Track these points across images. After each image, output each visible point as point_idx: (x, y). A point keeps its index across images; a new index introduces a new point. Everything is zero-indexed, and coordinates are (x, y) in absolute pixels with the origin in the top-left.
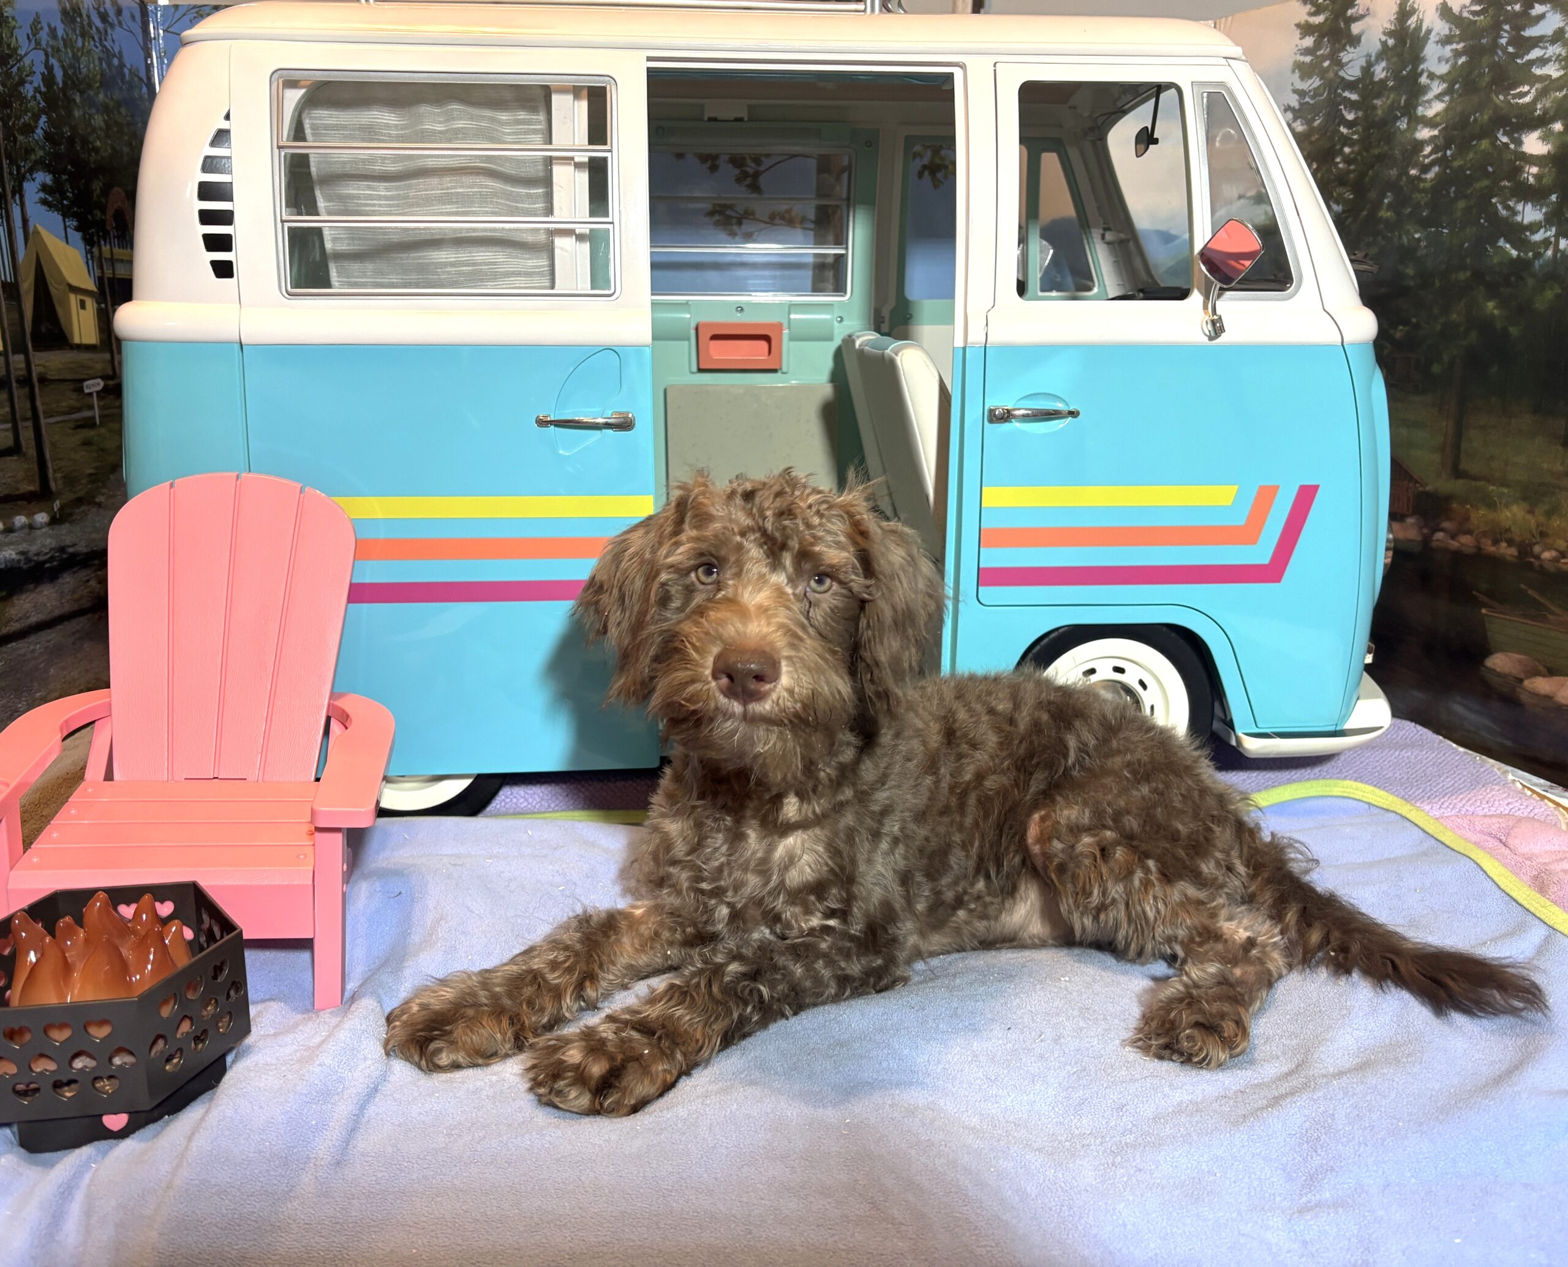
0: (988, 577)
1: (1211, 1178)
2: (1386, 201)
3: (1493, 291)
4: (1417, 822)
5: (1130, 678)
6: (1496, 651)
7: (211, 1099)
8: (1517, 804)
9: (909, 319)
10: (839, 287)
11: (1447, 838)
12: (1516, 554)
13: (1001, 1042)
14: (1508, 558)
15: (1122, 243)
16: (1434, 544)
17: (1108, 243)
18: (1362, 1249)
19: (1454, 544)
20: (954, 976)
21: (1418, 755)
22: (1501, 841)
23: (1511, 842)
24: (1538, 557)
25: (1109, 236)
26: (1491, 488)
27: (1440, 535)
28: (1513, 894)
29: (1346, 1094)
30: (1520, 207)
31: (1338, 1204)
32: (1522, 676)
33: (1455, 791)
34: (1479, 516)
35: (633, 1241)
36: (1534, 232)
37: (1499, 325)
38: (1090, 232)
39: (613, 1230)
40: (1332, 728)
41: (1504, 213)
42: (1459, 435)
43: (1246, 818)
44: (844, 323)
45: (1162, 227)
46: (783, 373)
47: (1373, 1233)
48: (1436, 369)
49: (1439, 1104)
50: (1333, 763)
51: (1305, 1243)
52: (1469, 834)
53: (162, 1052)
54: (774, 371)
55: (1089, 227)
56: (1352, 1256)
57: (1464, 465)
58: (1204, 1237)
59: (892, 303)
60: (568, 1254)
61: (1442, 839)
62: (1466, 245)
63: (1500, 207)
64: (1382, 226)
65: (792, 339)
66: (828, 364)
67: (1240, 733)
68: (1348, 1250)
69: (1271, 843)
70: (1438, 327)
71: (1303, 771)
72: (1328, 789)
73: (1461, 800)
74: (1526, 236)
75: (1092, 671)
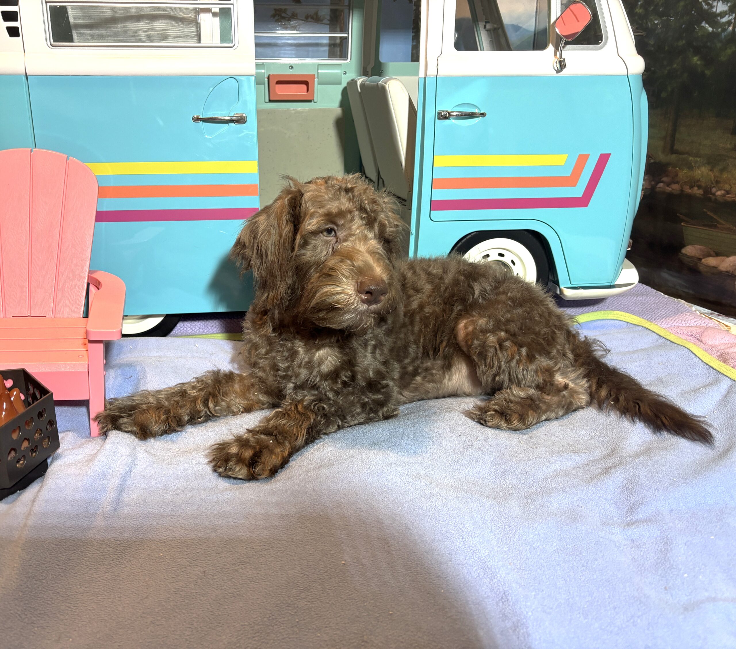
0: (436, 205)
1: (580, 509)
2: (639, 3)
3: (697, 51)
4: (654, 331)
5: (507, 260)
6: (688, 245)
7: (42, 481)
8: (700, 322)
9: (382, 72)
10: (343, 55)
11: (672, 338)
12: (702, 193)
13: (457, 442)
14: (698, 195)
15: (495, 30)
16: (657, 190)
17: (487, 31)
18: (664, 543)
19: (668, 189)
20: (425, 410)
21: (646, 299)
22: (697, 339)
23: (703, 339)
24: (714, 194)
25: (488, 26)
26: (691, 158)
27: (661, 185)
28: (710, 364)
29: (643, 465)
30: (715, 4)
31: (647, 521)
32: (701, 257)
33: (667, 316)
34: (683, 174)
35: (280, 548)
36: (722, 17)
37: (699, 70)
38: (478, 24)
39: (269, 542)
40: (609, 284)
41: (705, 7)
42: (675, 130)
43: (571, 329)
44: (347, 75)
45: (515, 23)
46: (314, 102)
47: (669, 534)
48: (664, 95)
49: (693, 469)
50: (603, 304)
51: (633, 541)
52: (681, 336)
53: (14, 457)
54: (310, 101)
55: (478, 21)
56: (658, 546)
57: (676, 147)
58: (581, 539)
59: (372, 64)
60: (246, 555)
61: (669, 338)
62: (684, 26)
63: (703, 4)
64: (636, 17)
65: (319, 84)
66: (338, 97)
67: (562, 287)
68: (656, 543)
69: (584, 341)
70: (666, 72)
71: (589, 307)
72: (606, 315)
73: (671, 320)
74: (718, 19)
75: (488, 256)
